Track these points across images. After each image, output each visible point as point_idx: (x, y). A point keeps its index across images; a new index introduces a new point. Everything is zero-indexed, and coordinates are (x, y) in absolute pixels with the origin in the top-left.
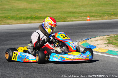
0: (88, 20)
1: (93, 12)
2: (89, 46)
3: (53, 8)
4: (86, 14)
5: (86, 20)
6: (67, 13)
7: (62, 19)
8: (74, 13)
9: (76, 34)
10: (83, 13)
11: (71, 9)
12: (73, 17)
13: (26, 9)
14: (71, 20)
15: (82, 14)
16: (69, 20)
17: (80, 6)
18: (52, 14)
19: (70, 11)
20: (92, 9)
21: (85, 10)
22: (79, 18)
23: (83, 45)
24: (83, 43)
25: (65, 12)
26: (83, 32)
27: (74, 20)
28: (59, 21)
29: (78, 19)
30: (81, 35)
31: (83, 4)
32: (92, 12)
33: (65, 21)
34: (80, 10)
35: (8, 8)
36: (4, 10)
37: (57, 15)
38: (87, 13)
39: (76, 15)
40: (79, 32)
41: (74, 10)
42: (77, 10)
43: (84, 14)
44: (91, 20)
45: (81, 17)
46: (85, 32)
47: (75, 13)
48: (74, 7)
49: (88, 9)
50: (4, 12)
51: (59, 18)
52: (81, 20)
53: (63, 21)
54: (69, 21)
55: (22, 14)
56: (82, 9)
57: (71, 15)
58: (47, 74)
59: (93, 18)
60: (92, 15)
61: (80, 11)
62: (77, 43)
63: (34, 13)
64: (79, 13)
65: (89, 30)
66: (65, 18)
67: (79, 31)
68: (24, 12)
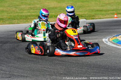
0: (115, 17)
1: (120, 10)
2: (120, 42)
3: (81, 7)
4: (113, 12)
5: (113, 18)
6: (95, 11)
7: (90, 16)
8: (101, 11)
9: (105, 31)
10: (110, 10)
11: (98, 7)
12: (101, 14)
13: (56, 8)
14: (99, 17)
15: (109, 12)
16: (96, 17)
17: (106, 4)
18: (80, 12)
19: (97, 9)
20: (118, 7)
21: (111, 8)
22: (107, 16)
23: (114, 41)
24: (113, 39)
25: (92, 10)
26: (112, 29)
27: (102, 17)
28: (88, 18)
29: (105, 17)
30: (111, 31)
31: (110, 2)
32: (118, 10)
33: (93, 19)
34: (108, 8)
35: (39, 7)
36: (36, 9)
37: (86, 13)
38: (113, 10)
39: (103, 12)
40: (108, 29)
41: (101, 8)
42: (104, 8)
43: (112, 12)
44: (118, 18)
45: (109, 14)
46: (114, 29)
47: (103, 11)
48: (101, 5)
49: (114, 7)
50: (36, 10)
51: (87, 16)
52: (109, 18)
53: (92, 19)
54: (97, 19)
55: (53, 12)
56: (109, 7)
57: (99, 12)
58: (84, 68)
59: (119, 16)
60: (119, 12)
61: (106, 9)
62: (107, 39)
63: (63, 11)
64: (106, 11)
65: (118, 27)
66: (93, 16)
67: (108, 27)
68: (55, 10)
